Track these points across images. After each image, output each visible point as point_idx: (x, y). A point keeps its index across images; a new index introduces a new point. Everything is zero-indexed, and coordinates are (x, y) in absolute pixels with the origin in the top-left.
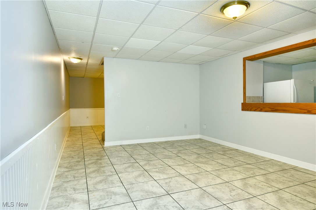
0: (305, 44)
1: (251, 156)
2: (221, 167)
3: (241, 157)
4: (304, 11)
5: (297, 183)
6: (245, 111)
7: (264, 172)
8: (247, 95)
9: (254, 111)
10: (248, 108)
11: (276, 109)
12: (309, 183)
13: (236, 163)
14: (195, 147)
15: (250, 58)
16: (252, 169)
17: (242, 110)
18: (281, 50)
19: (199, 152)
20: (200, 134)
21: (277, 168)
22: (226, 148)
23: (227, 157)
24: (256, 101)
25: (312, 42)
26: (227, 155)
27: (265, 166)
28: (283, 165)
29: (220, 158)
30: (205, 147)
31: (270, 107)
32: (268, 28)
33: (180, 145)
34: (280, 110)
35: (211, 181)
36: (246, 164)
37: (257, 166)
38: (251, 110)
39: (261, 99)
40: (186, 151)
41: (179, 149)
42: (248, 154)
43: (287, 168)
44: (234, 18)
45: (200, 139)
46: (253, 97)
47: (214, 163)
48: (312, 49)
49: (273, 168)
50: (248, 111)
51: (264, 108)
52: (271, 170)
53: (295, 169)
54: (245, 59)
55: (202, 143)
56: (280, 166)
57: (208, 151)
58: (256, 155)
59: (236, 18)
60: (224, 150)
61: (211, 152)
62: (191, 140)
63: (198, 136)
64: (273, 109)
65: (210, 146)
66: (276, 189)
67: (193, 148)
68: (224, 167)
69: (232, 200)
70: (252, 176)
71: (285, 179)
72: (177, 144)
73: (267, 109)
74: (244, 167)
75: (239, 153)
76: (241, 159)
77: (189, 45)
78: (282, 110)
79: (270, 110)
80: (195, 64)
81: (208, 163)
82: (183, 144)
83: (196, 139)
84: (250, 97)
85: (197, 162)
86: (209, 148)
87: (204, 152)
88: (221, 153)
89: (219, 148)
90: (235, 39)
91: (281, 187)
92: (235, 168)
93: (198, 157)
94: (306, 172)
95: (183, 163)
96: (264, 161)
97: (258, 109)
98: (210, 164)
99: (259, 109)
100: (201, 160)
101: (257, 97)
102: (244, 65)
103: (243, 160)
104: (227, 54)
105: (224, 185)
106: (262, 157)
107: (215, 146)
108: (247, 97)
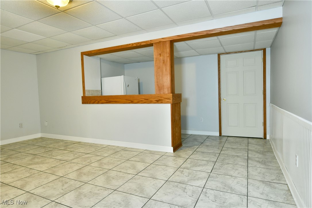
0: (128, 46)
1: (91, 145)
2: (59, 163)
3: (82, 149)
4: (121, 17)
5: (123, 161)
6: (85, 104)
7: (99, 158)
8: (86, 89)
9: (93, 103)
10: (87, 101)
11: (109, 101)
12: (132, 159)
13: (76, 155)
14: (32, 148)
15: (87, 53)
16: (90, 157)
17: (83, 103)
18: (111, 49)
19: (36, 153)
20: (41, 132)
21: (111, 152)
22: (69, 142)
23: (68, 151)
24: (95, 94)
25: (132, 45)
26: (68, 150)
27: (102, 153)
28: (117, 148)
29: (60, 154)
30: (45, 146)
31: (105, 99)
32: (96, 26)
33: (13, 148)
34: (112, 102)
35: (43, 180)
36: (85, 154)
37: (95, 154)
38: (90, 103)
39: (100, 92)
40: (19, 154)
41: (9, 154)
42: (89, 145)
43: (119, 150)
44: (56, 6)
45: (41, 138)
46: (92, 90)
47: (51, 160)
48: (133, 51)
49: (108, 153)
50: (87, 104)
51: (101, 100)
52: (106, 155)
53: (125, 149)
54: (83, 54)
55: (43, 142)
56: (114, 149)
57: (47, 149)
58: (96, 144)
59: (59, 7)
60: (66, 145)
61: (52, 149)
62: (29, 140)
63: (39, 135)
64: (107, 100)
65: (51, 144)
66: (106, 170)
67: (29, 149)
68: (61, 162)
69: (62, 193)
70: (88, 164)
71: (115, 159)
72: (8, 148)
73: (103, 101)
74: (82, 158)
75: (81, 145)
76: (82, 150)
77: (13, 28)
78: (114, 101)
79: (105, 102)
80: (31, 54)
81: (45, 162)
82: (16, 147)
83: (36, 139)
84: (89, 91)
85: (31, 164)
86: (50, 146)
87: (43, 150)
88: (62, 148)
89: (61, 143)
90: (69, 32)
91: (111, 168)
92: (73, 161)
93: (34, 159)
94: (132, 150)
95: (10, 169)
96: (102, 148)
97: (95, 101)
98: (47, 163)
99: (97, 102)
100: (36, 160)
101: (96, 91)
102: (82, 60)
103: (83, 151)
104: (65, 47)
105: (58, 180)
106: (101, 145)
107: (57, 143)
108: (87, 90)
